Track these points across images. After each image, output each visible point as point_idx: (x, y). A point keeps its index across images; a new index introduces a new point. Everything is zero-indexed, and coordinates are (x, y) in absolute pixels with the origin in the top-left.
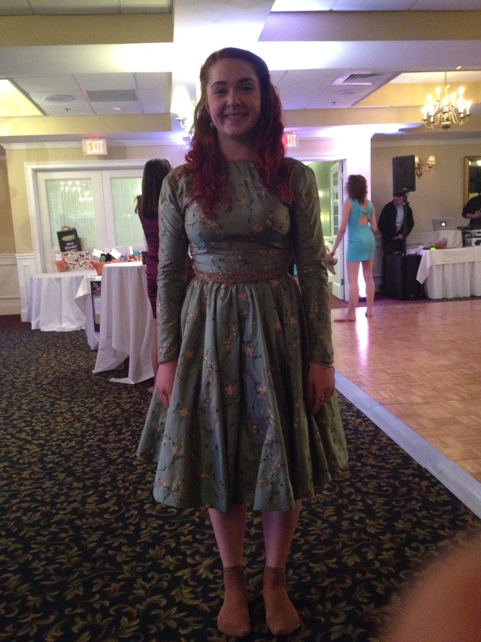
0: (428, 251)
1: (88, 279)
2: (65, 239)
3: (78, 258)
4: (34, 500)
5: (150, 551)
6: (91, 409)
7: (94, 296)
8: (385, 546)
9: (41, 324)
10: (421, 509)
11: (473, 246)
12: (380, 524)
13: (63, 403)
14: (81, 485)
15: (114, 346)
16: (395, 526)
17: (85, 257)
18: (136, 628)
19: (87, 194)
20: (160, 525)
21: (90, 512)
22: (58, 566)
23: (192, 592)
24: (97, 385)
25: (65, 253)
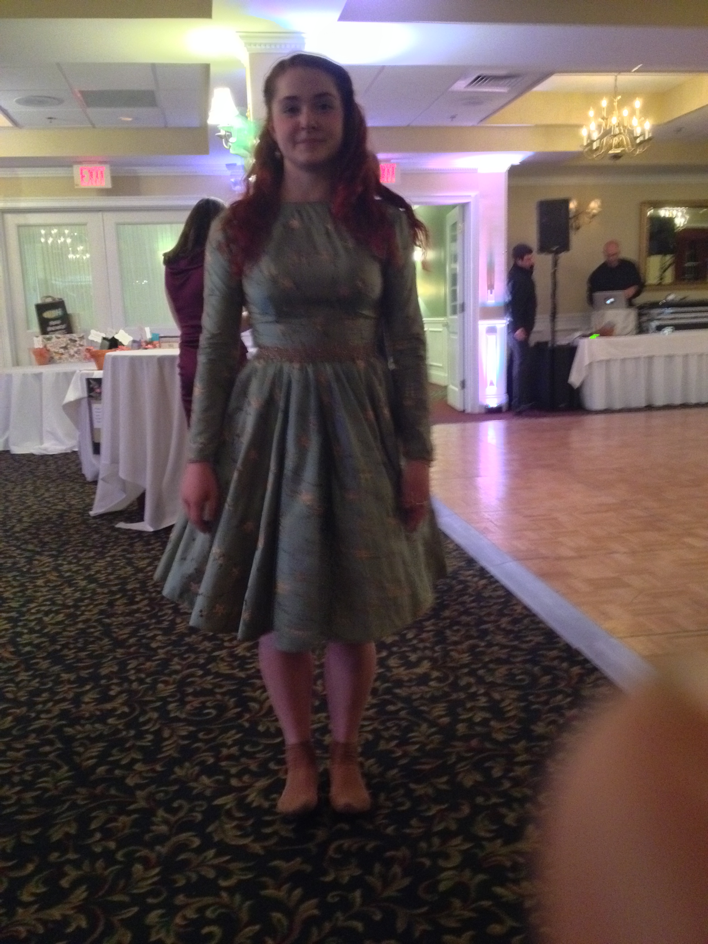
0: (587, 340)
1: (82, 375)
2: (47, 315)
3: (67, 344)
5: (177, 770)
6: (88, 568)
7: (92, 401)
8: (519, 759)
9: (11, 442)
11: (651, 333)
12: (511, 728)
13: (46, 559)
14: (73, 677)
15: (122, 475)
16: (533, 731)
17: (78, 342)
18: (156, 879)
19: (80, 248)
20: (191, 732)
21: (87, 715)
22: (38, 792)
23: (238, 827)
24: (97, 533)
25: (48, 336)
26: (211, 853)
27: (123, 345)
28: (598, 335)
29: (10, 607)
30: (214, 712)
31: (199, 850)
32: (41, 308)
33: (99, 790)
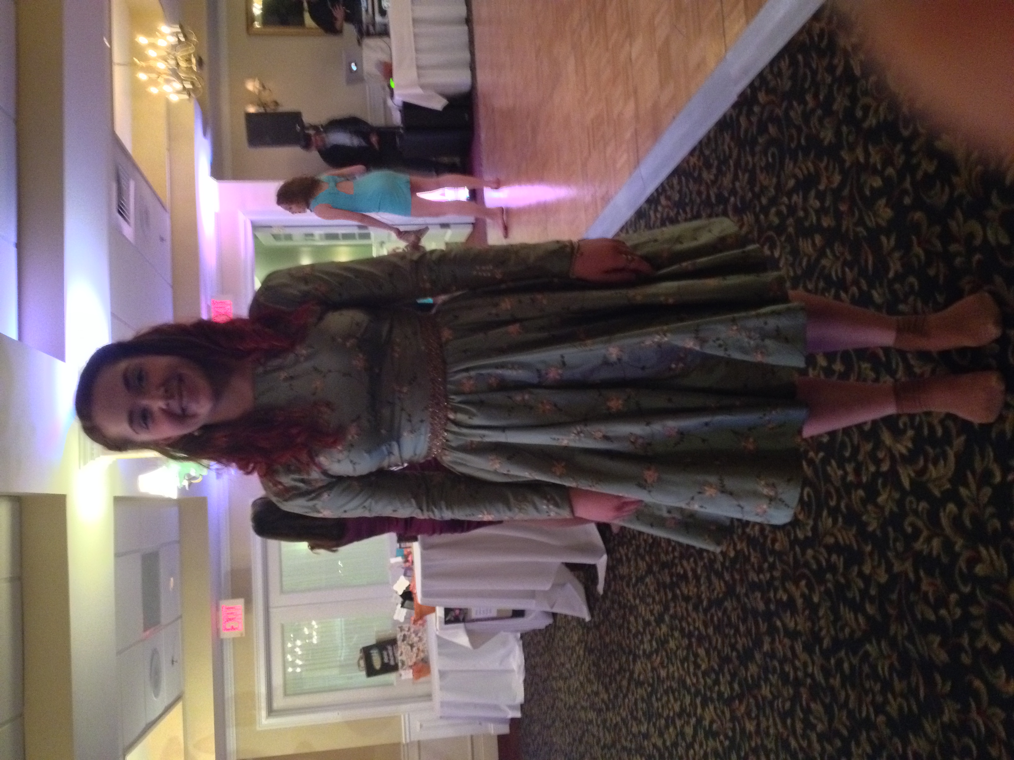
0: (396, 92)
1: (441, 629)
2: (377, 665)
3: (408, 644)
4: (791, 713)
5: (870, 529)
7: (468, 619)
8: (862, 159)
9: (512, 703)
10: (802, 102)
11: (388, 21)
12: (826, 167)
13: (638, 667)
14: (767, 639)
15: (547, 587)
16: (830, 143)
17: (406, 633)
18: (992, 551)
19: (306, 631)
20: (829, 514)
21: (809, 624)
22: (895, 675)
24: (609, 613)
25: (400, 664)
26: (963, 491)
27: (409, 585)
28: (391, 80)
29: (690, 704)
31: (961, 504)
32: (371, 671)
33: (892, 612)
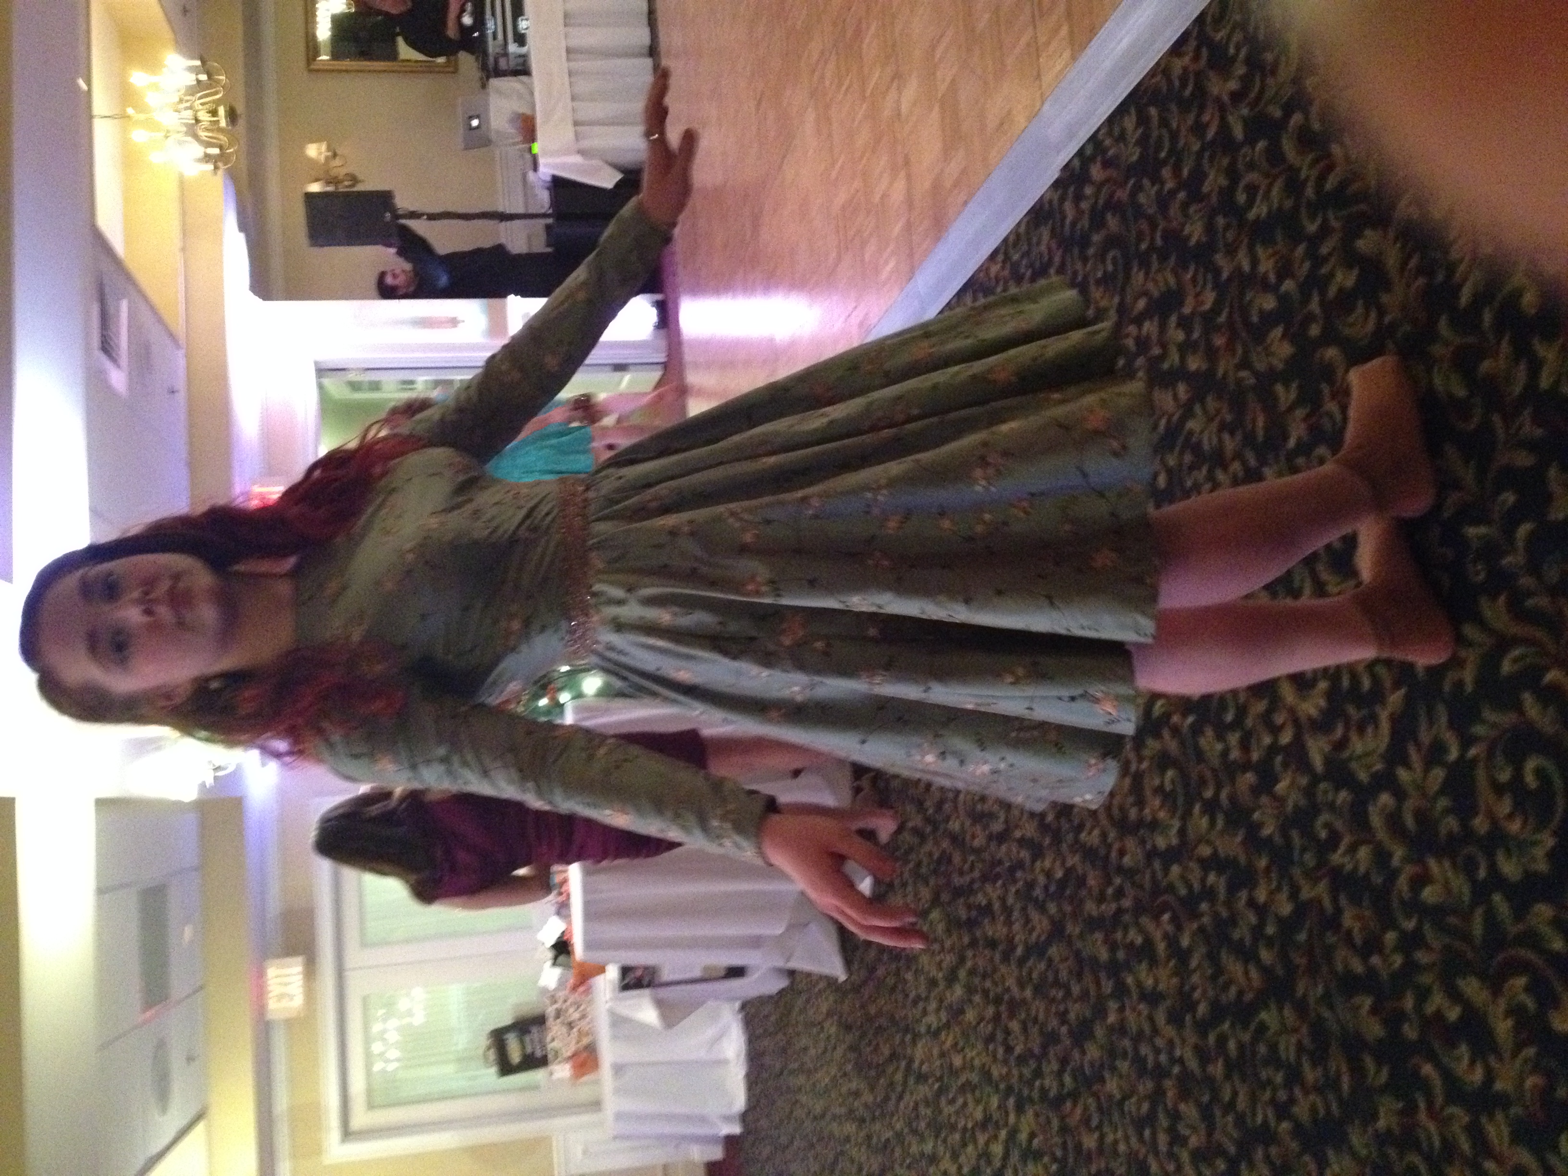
0: (541, 161)
1: (614, 999)
2: (515, 1056)
3: (563, 1023)
4: (1150, 1119)
5: (1267, 831)
6: (933, 983)
7: (657, 982)
8: (1246, 267)
9: (725, 1111)
10: (1156, 179)
11: (528, 52)
12: (1194, 280)
13: (919, 1052)
14: (1113, 1005)
15: (779, 931)
16: (1199, 242)
17: (561, 1006)
18: (1447, 866)
19: (404, 1004)
20: (1203, 811)
21: (1175, 981)
22: (1304, 1059)
23: (1361, 730)
25: (551, 1056)
26: (1403, 774)
27: (565, 931)
28: (534, 143)
29: (999, 1109)
30: (1170, 774)
31: (1400, 794)
32: (505, 1068)
33: (1300, 960)
